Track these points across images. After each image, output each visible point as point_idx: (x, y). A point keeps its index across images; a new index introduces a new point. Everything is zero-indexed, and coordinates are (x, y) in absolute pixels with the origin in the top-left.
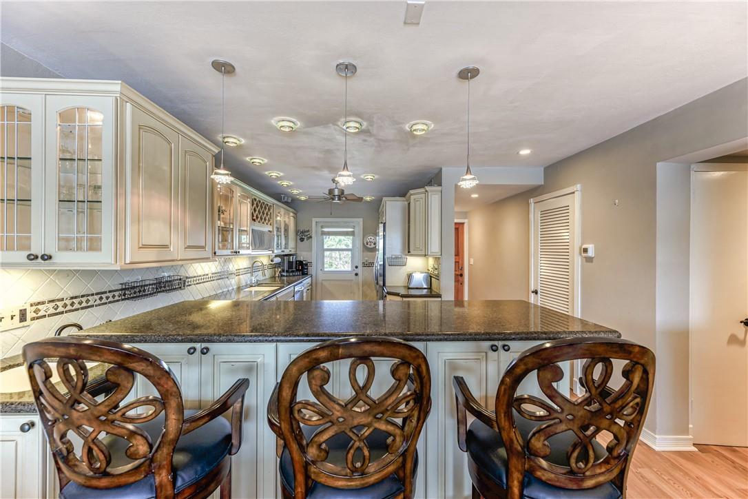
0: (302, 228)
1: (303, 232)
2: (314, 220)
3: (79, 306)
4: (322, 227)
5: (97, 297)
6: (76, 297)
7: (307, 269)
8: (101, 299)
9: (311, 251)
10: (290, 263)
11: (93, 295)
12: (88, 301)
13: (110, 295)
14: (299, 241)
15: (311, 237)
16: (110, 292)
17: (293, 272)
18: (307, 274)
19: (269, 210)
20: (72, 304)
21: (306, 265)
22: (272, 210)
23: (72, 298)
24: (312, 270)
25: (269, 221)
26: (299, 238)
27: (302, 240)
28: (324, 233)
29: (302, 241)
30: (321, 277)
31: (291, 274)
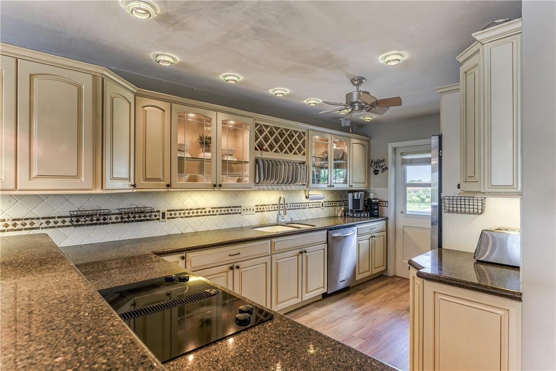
0: (375, 157)
1: (377, 163)
2: (391, 146)
3: (22, 227)
4: (402, 154)
5: (44, 221)
6: (18, 220)
7: (378, 209)
8: (48, 223)
9: (387, 186)
10: (356, 202)
11: (38, 219)
12: (32, 224)
13: (60, 220)
14: (372, 173)
15: (387, 168)
16: (59, 217)
17: (358, 212)
18: (378, 216)
19: (300, 137)
20: (15, 225)
21: (377, 204)
22: (306, 138)
23: (14, 220)
24: (389, 211)
25: (300, 150)
26: (372, 169)
27: (376, 172)
28: (405, 162)
29: (376, 174)
30: (402, 222)
31: (355, 215)
